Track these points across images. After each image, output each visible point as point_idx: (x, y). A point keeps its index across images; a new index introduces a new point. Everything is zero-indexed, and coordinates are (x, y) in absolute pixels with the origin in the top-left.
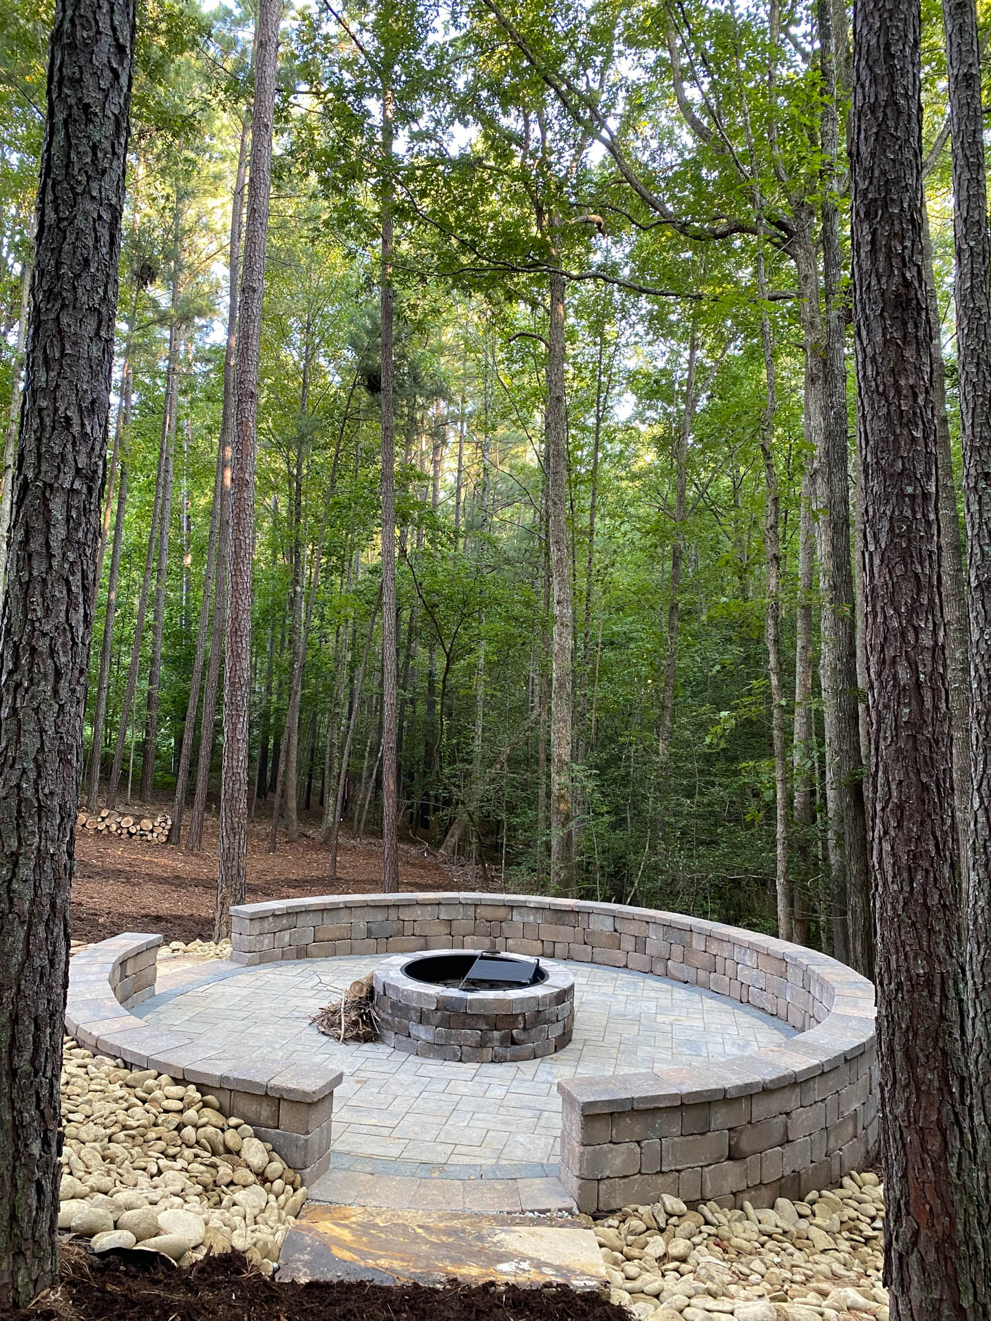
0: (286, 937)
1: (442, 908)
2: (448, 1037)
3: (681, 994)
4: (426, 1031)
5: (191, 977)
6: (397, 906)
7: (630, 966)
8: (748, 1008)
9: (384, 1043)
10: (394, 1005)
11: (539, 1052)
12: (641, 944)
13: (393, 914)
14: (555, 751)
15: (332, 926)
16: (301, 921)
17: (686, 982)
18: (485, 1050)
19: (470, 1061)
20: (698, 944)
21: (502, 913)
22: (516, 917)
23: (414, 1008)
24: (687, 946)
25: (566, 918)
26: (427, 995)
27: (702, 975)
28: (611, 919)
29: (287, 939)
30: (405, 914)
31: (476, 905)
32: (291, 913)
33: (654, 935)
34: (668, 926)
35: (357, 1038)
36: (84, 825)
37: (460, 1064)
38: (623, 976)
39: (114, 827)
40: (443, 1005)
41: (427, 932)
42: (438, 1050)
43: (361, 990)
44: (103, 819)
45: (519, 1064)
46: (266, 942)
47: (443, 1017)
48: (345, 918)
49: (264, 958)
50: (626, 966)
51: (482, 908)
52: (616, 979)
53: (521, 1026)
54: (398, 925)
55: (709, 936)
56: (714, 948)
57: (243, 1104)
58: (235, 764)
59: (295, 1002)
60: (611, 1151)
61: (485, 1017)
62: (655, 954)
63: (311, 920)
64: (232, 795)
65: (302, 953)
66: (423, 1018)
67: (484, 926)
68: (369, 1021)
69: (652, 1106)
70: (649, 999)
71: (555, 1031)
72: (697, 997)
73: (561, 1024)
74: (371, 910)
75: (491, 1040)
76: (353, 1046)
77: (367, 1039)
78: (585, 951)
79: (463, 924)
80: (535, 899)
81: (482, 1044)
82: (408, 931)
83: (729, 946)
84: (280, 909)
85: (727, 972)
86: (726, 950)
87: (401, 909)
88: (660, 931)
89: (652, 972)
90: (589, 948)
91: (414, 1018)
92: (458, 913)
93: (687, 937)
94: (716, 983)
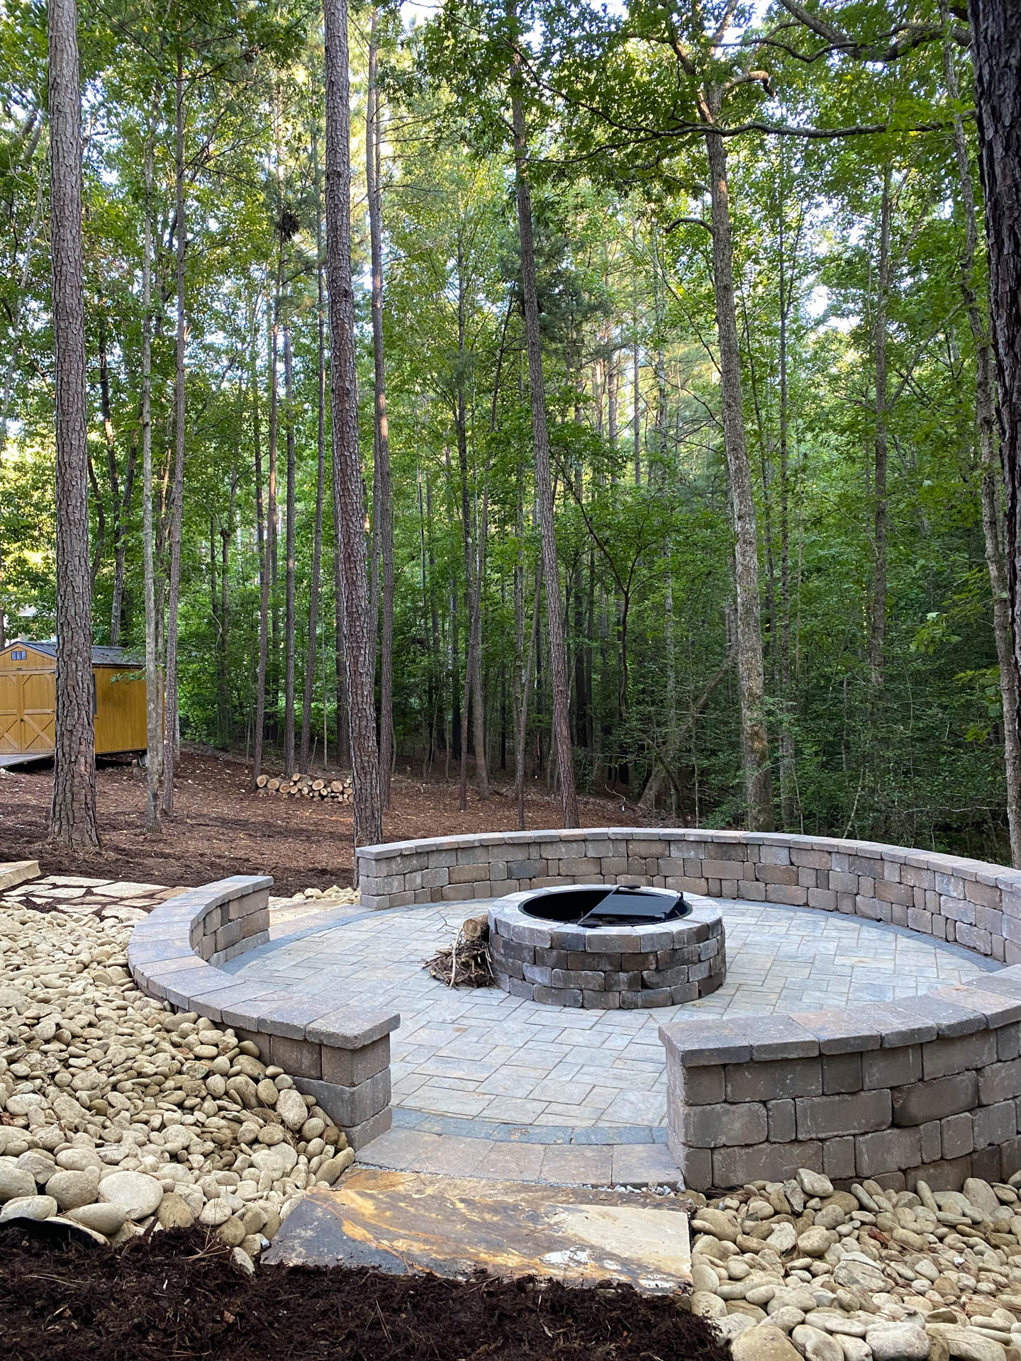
0: (418, 878)
1: (590, 845)
2: (566, 980)
3: (870, 933)
4: (541, 972)
5: (312, 923)
6: (539, 843)
7: (812, 903)
8: (955, 948)
9: (499, 987)
10: (507, 945)
11: (678, 998)
12: (822, 878)
13: (534, 853)
14: (745, 684)
15: (468, 867)
16: (433, 861)
17: (879, 920)
18: (610, 995)
19: (593, 1007)
20: (891, 874)
22: (675, 852)
23: (527, 947)
24: (878, 878)
25: (732, 851)
26: (540, 932)
27: (898, 911)
28: (786, 851)
29: (419, 880)
30: (548, 852)
31: (628, 840)
32: (419, 853)
33: (838, 868)
34: (854, 855)
35: (469, 982)
36: (278, 790)
37: (582, 1011)
38: (803, 915)
39: (306, 790)
40: (558, 942)
41: (575, 872)
42: (556, 995)
43: (475, 929)
44: (295, 783)
45: (652, 1011)
46: (396, 884)
47: (559, 957)
48: (481, 856)
49: (394, 902)
50: (806, 905)
51: (635, 844)
52: (792, 919)
53: (653, 967)
54: (540, 865)
55: (904, 865)
56: (910, 879)
57: (283, 1051)
58: (360, 699)
59: (414, 945)
60: (727, 1112)
61: (608, 956)
62: (840, 889)
63: (445, 860)
64: (360, 733)
65: (437, 896)
66: (537, 958)
67: (637, 864)
68: (482, 964)
69: (780, 1057)
70: (830, 939)
71: (698, 973)
72: (891, 937)
73: (706, 964)
74: (511, 849)
75: (617, 983)
76: (464, 992)
77: (480, 983)
78: (758, 889)
79: (615, 861)
80: (693, 833)
81: (607, 988)
82: (553, 871)
83: (929, 875)
84: (406, 849)
85: (929, 906)
86: (925, 880)
87: (543, 846)
88: (846, 861)
89: (837, 909)
90: (762, 885)
91: (528, 958)
92: (607, 850)
93: (878, 866)
94: (916, 920)
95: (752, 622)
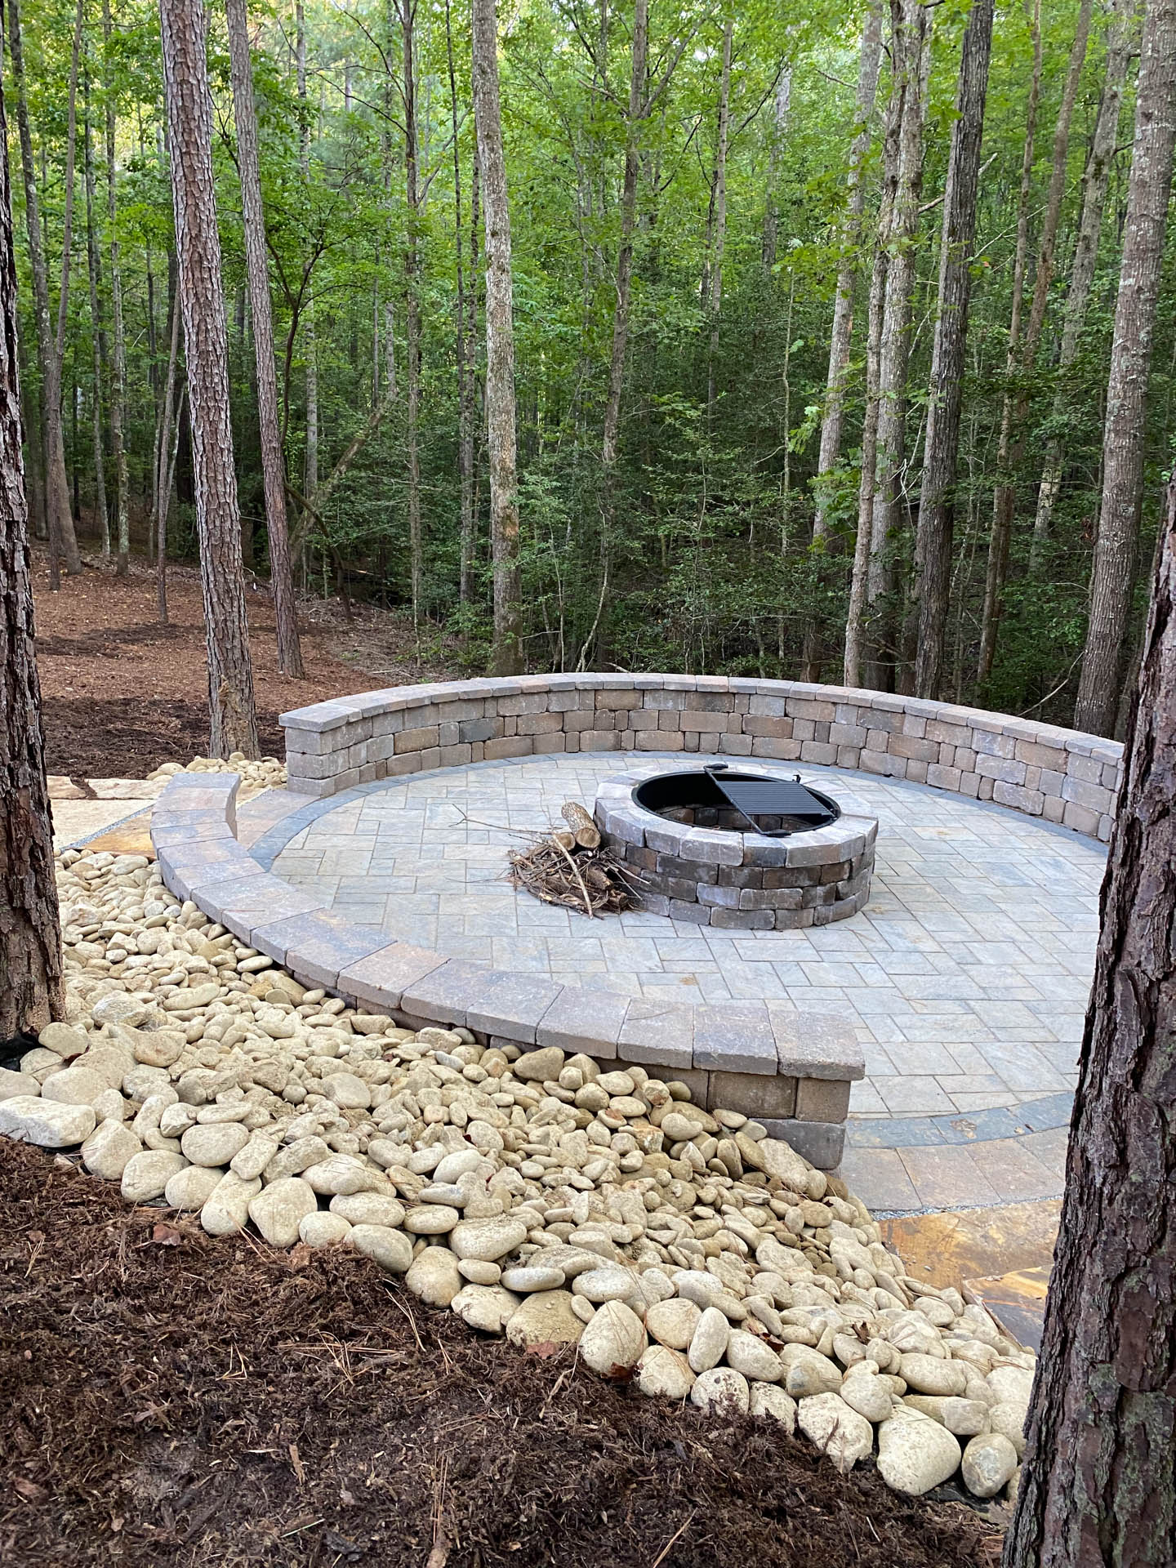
0: (363, 751)
1: (553, 697)
2: (757, 901)
3: (903, 794)
4: (725, 894)
6: (496, 697)
7: (805, 757)
8: (994, 806)
9: (647, 910)
10: (667, 862)
11: (857, 905)
12: (822, 730)
13: (491, 709)
14: (496, 455)
15: (416, 731)
16: (378, 727)
17: (889, 776)
18: (805, 913)
19: (786, 927)
20: (912, 728)
21: (630, 699)
22: (649, 703)
23: (705, 865)
24: (895, 732)
25: (718, 702)
26: (726, 847)
27: (915, 767)
28: (782, 701)
29: (363, 754)
30: (507, 709)
31: (597, 690)
32: (368, 717)
33: (843, 720)
34: (866, 708)
35: (609, 907)
37: (775, 933)
40: (752, 859)
41: (534, 729)
42: (744, 918)
43: (592, 839)
46: (341, 761)
47: (752, 876)
48: (430, 717)
50: (799, 759)
51: (605, 694)
53: (847, 876)
54: (496, 724)
55: (933, 720)
56: (939, 734)
57: (732, 1089)
61: (808, 870)
62: (842, 742)
63: (389, 725)
65: (383, 771)
66: (720, 878)
67: (606, 717)
74: (464, 705)
75: (813, 899)
77: (625, 907)
78: (743, 743)
79: (580, 714)
80: (674, 680)
81: (803, 906)
82: (510, 731)
83: (967, 732)
84: (354, 714)
85: (958, 762)
86: (959, 738)
87: (501, 701)
88: (853, 714)
89: (836, 764)
90: (748, 738)
91: (706, 878)
92: (572, 703)
93: (896, 721)
94: (938, 777)
95: (506, 376)
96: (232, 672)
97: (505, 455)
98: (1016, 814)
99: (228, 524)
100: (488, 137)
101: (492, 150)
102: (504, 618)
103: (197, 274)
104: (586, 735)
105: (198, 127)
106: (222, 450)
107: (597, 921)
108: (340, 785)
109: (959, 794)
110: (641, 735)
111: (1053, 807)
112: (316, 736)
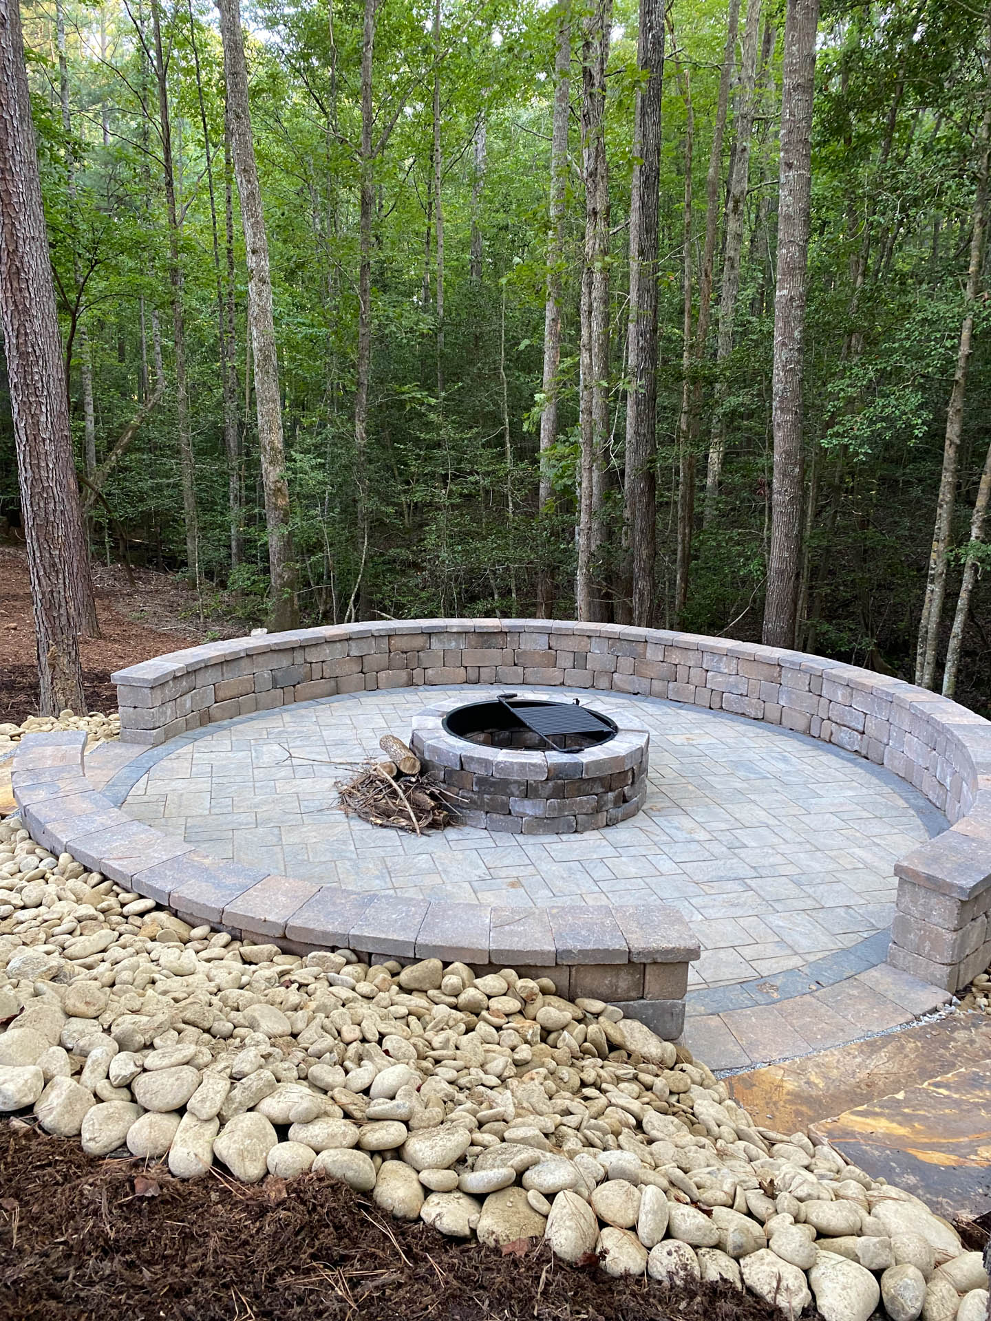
0: (187, 701)
1: (353, 643)
2: (561, 809)
4: (534, 805)
6: (303, 647)
7: (568, 682)
8: (723, 715)
9: (466, 825)
10: (482, 781)
11: (639, 804)
12: (580, 660)
13: (299, 657)
14: (265, 437)
15: (233, 680)
16: (200, 680)
17: (637, 694)
18: (600, 816)
19: (585, 829)
20: (653, 654)
21: (419, 642)
22: (435, 644)
23: (516, 782)
24: (639, 658)
25: (493, 640)
26: (533, 765)
27: (658, 685)
28: (545, 637)
29: (188, 704)
30: (313, 656)
31: (390, 635)
32: (192, 672)
33: (597, 650)
34: (615, 639)
35: (434, 825)
37: (578, 836)
40: (555, 773)
41: (338, 672)
42: (550, 825)
43: (414, 766)
45: (631, 822)
46: (169, 712)
47: (556, 788)
48: (246, 667)
50: (562, 684)
51: (397, 638)
53: (630, 781)
54: (306, 669)
55: (670, 646)
56: (675, 657)
57: (589, 980)
58: (44, 474)
59: (285, 787)
61: (600, 779)
62: (598, 668)
63: (211, 676)
64: (47, 519)
65: (206, 718)
66: (529, 791)
67: (398, 658)
74: (275, 655)
75: (606, 804)
76: (436, 836)
77: (447, 824)
78: (516, 673)
79: (377, 657)
80: (455, 623)
81: (597, 810)
82: (316, 675)
83: (698, 655)
84: (180, 669)
85: (693, 680)
86: (692, 659)
87: (307, 650)
88: (605, 645)
89: (593, 686)
90: (520, 669)
91: (517, 793)
92: (370, 647)
93: (640, 648)
94: (677, 692)
95: (271, 371)
96: (59, 637)
97: (272, 437)
98: (743, 719)
99: (52, 505)
100: (245, 170)
101: (249, 181)
102: (280, 576)
103: (15, 285)
104: (382, 675)
105: (13, 156)
106: (44, 440)
107: (424, 838)
108: (170, 733)
109: (694, 705)
110: (430, 672)
111: (772, 712)
112: (147, 691)
